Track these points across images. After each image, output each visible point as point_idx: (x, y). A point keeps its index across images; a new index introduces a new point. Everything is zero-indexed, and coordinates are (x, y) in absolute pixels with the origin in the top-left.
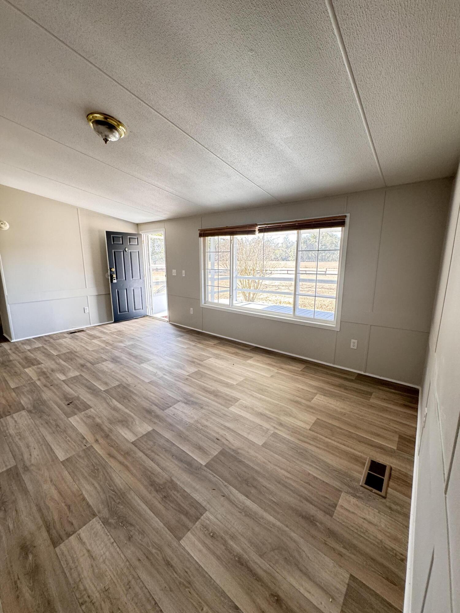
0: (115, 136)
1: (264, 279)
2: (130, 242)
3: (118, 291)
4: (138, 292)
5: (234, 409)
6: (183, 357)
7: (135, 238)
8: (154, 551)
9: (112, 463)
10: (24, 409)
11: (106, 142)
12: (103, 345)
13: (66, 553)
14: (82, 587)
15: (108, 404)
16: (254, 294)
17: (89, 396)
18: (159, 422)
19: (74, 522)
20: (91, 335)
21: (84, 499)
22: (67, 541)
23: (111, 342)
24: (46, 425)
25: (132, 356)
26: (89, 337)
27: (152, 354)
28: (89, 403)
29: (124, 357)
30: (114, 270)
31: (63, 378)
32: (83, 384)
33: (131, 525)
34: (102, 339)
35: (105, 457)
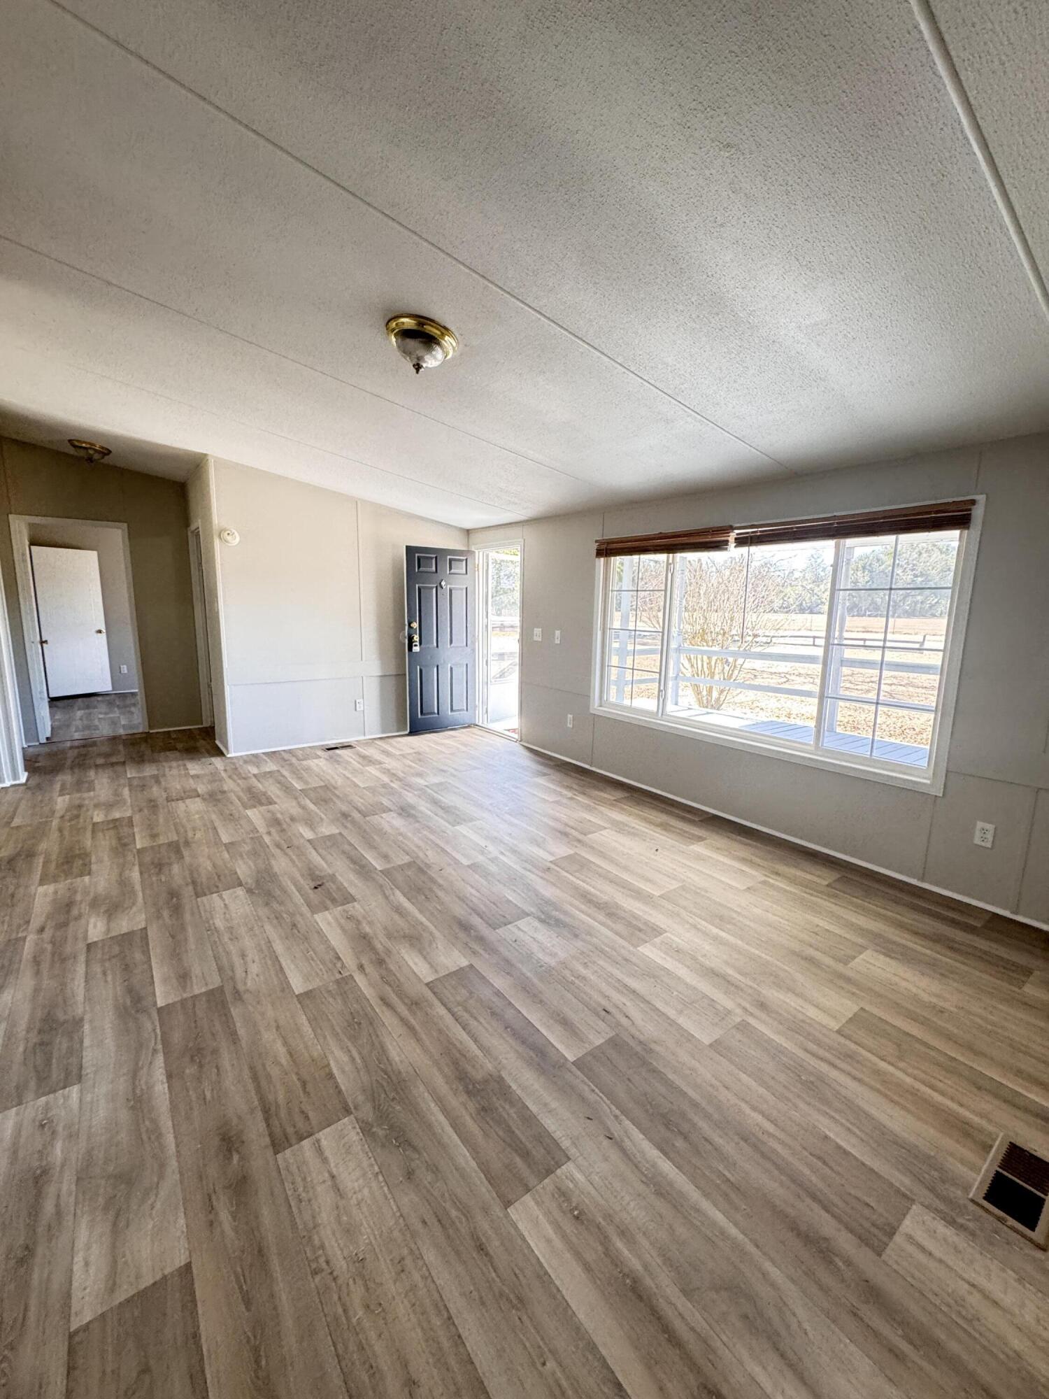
0: (435, 358)
1: (748, 655)
2: (450, 568)
3: (421, 671)
4: (459, 673)
5: (650, 952)
6: (545, 820)
7: (461, 560)
8: (454, 1213)
9: (387, 1017)
10: (240, 884)
11: (417, 372)
12: (386, 779)
13: (294, 1168)
14: (317, 1242)
15: (387, 898)
16: (722, 691)
17: (352, 876)
18: (482, 952)
19: (311, 1114)
20: (364, 757)
21: (331, 1076)
22: (296, 1147)
23: (401, 775)
24: (275, 921)
25: (440, 806)
26: (360, 760)
27: (481, 806)
28: (352, 891)
29: (423, 807)
30: (415, 625)
31: (308, 834)
32: (344, 852)
33: (415, 1149)
34: (383, 766)
35: (374, 1001)
